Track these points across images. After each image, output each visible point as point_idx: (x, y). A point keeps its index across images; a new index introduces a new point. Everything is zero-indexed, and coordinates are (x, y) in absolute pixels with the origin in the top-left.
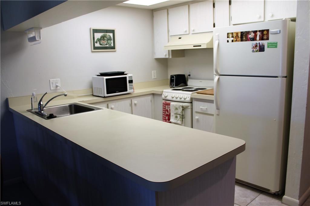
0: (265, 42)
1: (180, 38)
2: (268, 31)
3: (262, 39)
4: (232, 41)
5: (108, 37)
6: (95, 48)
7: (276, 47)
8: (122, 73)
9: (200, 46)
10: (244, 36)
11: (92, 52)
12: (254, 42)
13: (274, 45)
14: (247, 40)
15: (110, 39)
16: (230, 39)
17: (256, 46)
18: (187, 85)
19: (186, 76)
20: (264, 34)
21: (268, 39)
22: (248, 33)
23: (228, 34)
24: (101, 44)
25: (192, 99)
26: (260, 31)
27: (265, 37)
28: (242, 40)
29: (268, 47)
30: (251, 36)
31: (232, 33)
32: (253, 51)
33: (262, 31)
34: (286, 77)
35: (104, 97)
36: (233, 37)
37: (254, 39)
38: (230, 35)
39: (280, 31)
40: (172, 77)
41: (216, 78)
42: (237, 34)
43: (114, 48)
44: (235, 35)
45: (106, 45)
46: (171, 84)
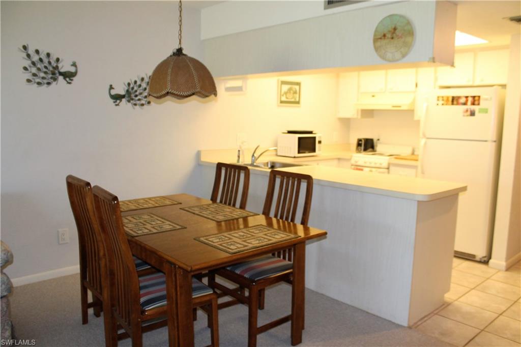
0: (476, 108)
1: (373, 96)
2: (479, 97)
3: (473, 104)
4: (443, 104)
5: (294, 90)
6: (282, 102)
7: (487, 112)
8: (311, 132)
9: (400, 107)
10: (454, 100)
11: (278, 106)
12: (465, 107)
13: (485, 111)
14: (458, 104)
15: (295, 93)
16: (441, 102)
17: (467, 111)
18: (375, 151)
19: (375, 141)
20: (475, 100)
21: (479, 104)
22: (459, 98)
23: (438, 97)
24: (287, 98)
25: (389, 164)
26: (472, 97)
27: (476, 103)
28: (453, 104)
29: (479, 112)
30: (463, 100)
31: (443, 97)
32: (464, 116)
33: (474, 97)
34: (495, 141)
35: (295, 157)
36: (443, 100)
37: (465, 104)
38: (441, 99)
39: (491, 98)
40: (360, 140)
41: (423, 141)
42: (448, 98)
43: (298, 103)
44: (445, 99)
45: (292, 98)
46: (357, 149)
